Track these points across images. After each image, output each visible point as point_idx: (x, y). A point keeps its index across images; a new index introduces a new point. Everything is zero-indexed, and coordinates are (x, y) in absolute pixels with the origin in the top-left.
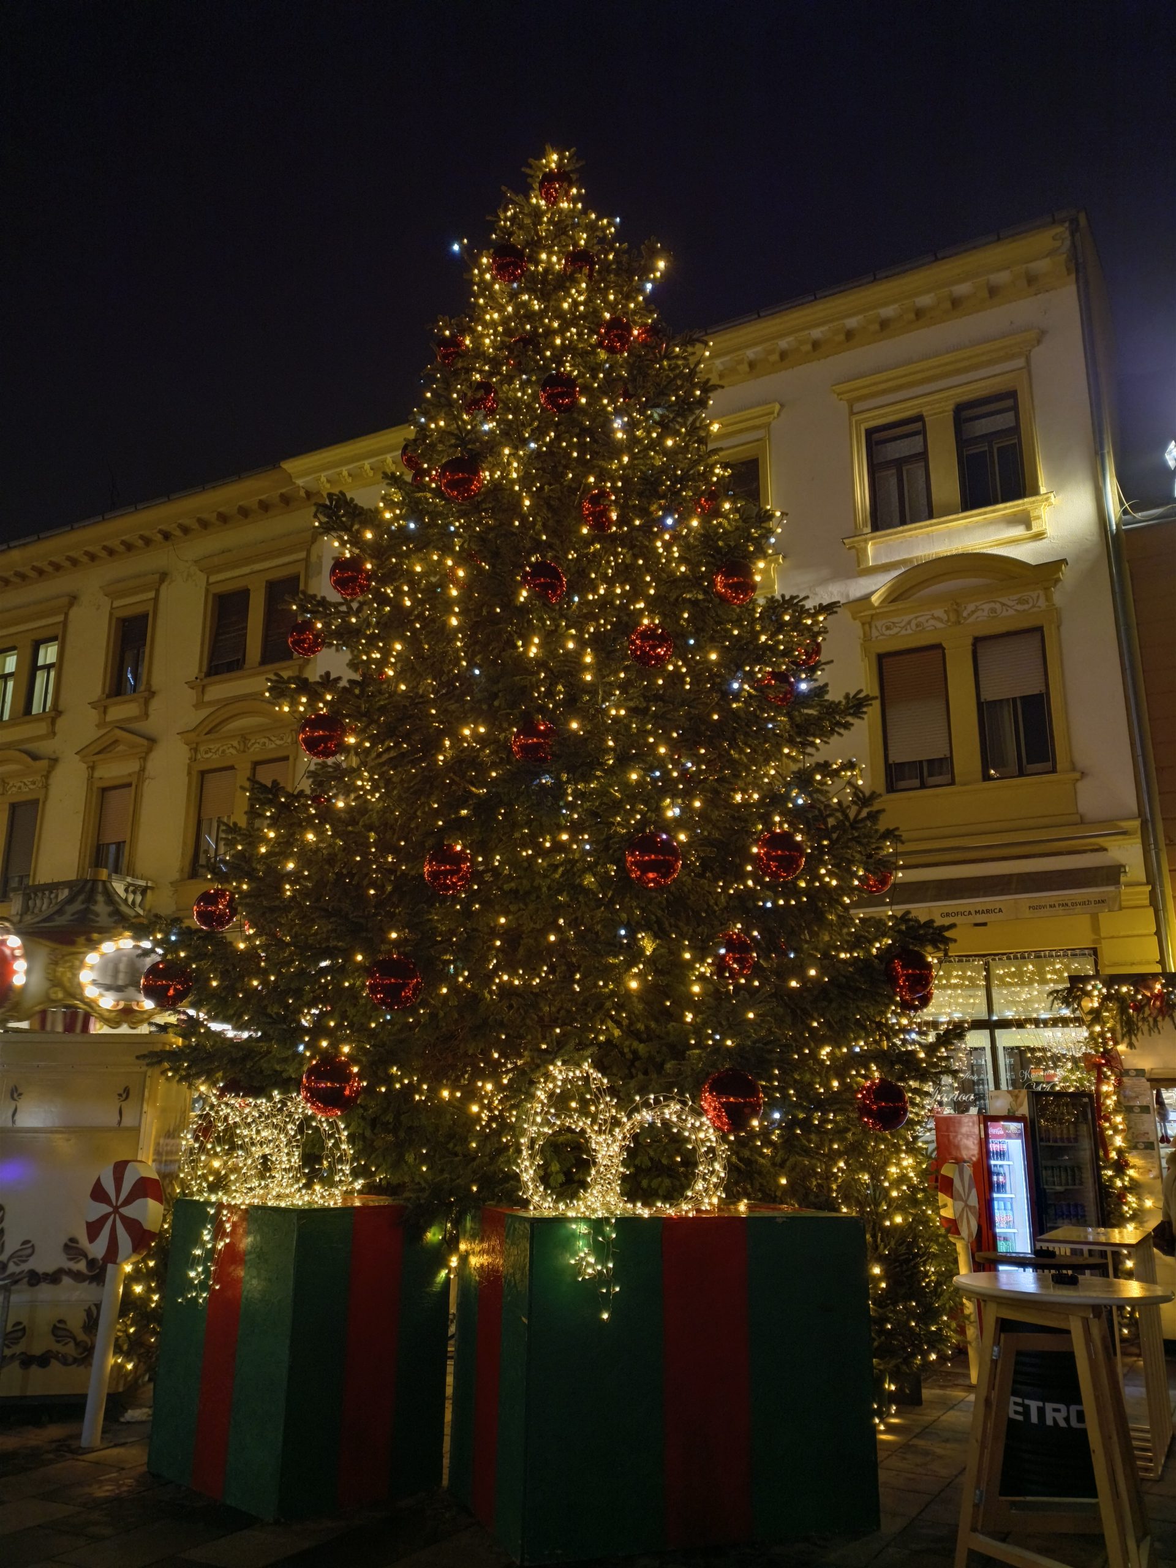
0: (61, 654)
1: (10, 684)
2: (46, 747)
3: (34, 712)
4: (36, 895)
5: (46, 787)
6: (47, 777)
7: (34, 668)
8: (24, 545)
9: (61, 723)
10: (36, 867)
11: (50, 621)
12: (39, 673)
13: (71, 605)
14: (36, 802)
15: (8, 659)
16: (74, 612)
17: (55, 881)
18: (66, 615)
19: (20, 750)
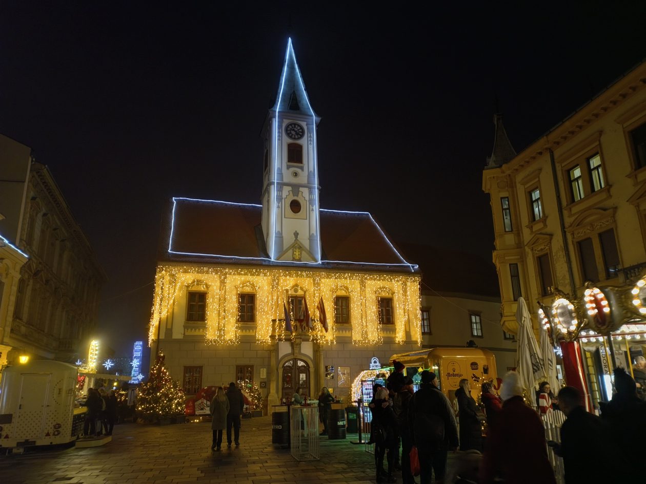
0: (602, 159)
1: (580, 182)
2: (609, 203)
3: (596, 190)
4: (630, 272)
5: (615, 221)
6: (614, 216)
7: (590, 171)
8: (570, 118)
9: (613, 190)
10: (622, 259)
11: (593, 146)
12: (593, 172)
13: (601, 135)
14: (612, 230)
15: (575, 172)
16: (603, 139)
17: (639, 263)
18: (599, 141)
19: (595, 208)
